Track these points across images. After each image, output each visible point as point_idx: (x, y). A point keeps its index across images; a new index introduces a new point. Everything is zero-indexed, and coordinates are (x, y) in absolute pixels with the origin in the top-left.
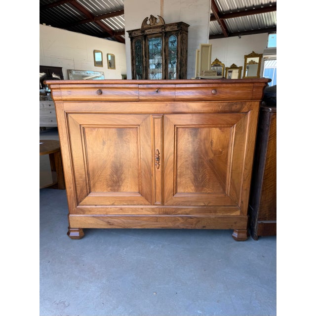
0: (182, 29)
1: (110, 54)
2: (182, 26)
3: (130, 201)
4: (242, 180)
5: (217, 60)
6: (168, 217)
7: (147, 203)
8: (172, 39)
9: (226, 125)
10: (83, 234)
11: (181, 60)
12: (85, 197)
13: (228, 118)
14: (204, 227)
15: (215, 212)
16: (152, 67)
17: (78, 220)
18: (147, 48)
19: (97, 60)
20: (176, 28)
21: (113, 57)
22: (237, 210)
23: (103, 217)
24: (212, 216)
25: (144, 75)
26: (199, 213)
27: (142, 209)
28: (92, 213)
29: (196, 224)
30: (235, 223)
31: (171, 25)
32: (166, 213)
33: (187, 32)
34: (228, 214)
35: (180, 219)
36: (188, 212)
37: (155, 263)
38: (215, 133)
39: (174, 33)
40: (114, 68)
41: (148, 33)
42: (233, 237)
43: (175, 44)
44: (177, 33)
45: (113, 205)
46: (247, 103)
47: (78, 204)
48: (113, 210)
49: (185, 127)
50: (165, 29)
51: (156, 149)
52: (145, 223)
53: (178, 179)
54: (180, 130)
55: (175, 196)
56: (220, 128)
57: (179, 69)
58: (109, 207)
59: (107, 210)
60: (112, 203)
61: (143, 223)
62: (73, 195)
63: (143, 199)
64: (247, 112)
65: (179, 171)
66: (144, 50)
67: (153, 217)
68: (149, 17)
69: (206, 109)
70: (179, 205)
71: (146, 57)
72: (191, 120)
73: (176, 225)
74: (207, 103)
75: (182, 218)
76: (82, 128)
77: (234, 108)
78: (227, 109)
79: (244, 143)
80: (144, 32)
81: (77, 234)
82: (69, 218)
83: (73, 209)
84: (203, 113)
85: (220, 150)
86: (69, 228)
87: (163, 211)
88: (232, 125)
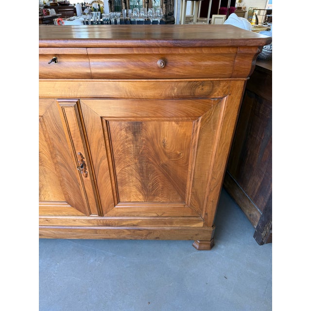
3: (57, 211)
4: (207, 190)
6: (110, 230)
7: (80, 213)
9: (186, 118)
13: (188, 106)
14: (157, 238)
15: (171, 223)
22: (199, 222)
24: (167, 228)
27: (74, 220)
29: (146, 236)
30: (196, 235)
32: (107, 225)
34: (188, 226)
35: (125, 231)
36: (134, 224)
53: (119, 187)
54: (112, 124)
55: (116, 207)
56: (177, 122)
61: (78, 235)
63: (73, 209)
65: (118, 178)
67: (90, 229)
70: (124, 216)
73: (121, 236)
75: (128, 230)
77: (198, 91)
78: (187, 93)
87: (103, 223)
88: (196, 118)
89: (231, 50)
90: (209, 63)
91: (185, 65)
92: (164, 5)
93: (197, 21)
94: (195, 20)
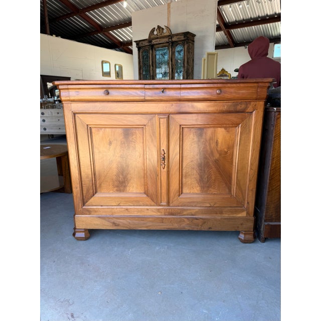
0: (188, 38)
1: (118, 65)
2: (188, 36)
3: (136, 201)
4: (248, 180)
5: (223, 70)
6: (174, 218)
7: (153, 203)
8: (179, 48)
9: (231, 125)
10: (89, 235)
11: (188, 69)
12: (92, 197)
13: (233, 118)
14: (210, 228)
15: (221, 213)
16: (159, 76)
17: (84, 221)
18: (154, 57)
19: (104, 71)
20: (182, 38)
22: (243, 211)
23: (108, 218)
24: (218, 217)
26: (205, 214)
27: (148, 209)
28: (97, 213)
29: (201, 226)
30: (242, 224)
31: (177, 35)
32: (172, 214)
33: (194, 41)
34: (235, 215)
35: (186, 220)
36: (193, 213)
37: (161, 263)
38: (221, 133)
39: (181, 42)
41: (155, 43)
42: (239, 239)
43: (182, 53)
44: (183, 43)
45: (118, 205)
46: (252, 103)
47: (84, 204)
48: (119, 211)
49: (191, 127)
50: (171, 39)
51: (162, 149)
52: (150, 224)
53: (184, 179)
54: (185, 130)
55: (180, 197)
56: (225, 128)
57: (186, 77)
58: (115, 207)
59: (113, 211)
60: (117, 203)
61: (148, 224)
62: (79, 195)
63: (148, 199)
64: (252, 112)
65: (184, 171)
66: (151, 59)
67: (158, 218)
68: (156, 28)
69: (211, 109)
70: (185, 206)
71: (152, 66)
72: (196, 120)
73: (182, 226)
74: (212, 103)
75: (188, 218)
76: (89, 128)
77: (239, 108)
78: (232, 109)
79: (249, 143)
80: (151, 42)
81: (82, 235)
82: (74, 218)
83: (79, 210)
84: (208, 113)
85: (226, 150)
86: (75, 228)
87: (169, 212)
88: (237, 125)
89: (255, 84)
90: (244, 91)
91: (231, 93)
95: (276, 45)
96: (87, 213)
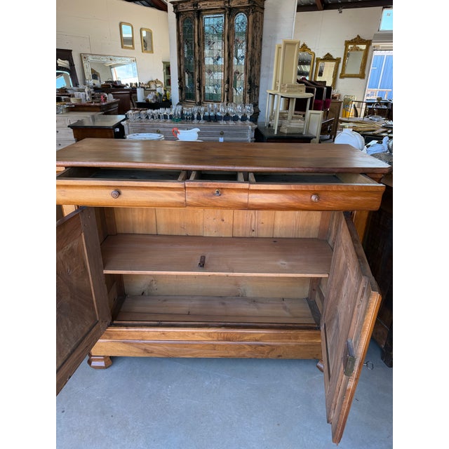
0: (255, 4)
1: (145, 29)
5: (304, 45)
6: (231, 345)
8: (240, 18)
10: (110, 363)
11: (253, 55)
14: (279, 356)
15: (296, 338)
16: (209, 62)
17: (102, 347)
18: (202, 33)
21: (150, 33)
23: (137, 343)
24: (292, 343)
25: (197, 73)
26: (276, 339)
27: (193, 333)
28: (122, 337)
29: (268, 353)
32: (228, 339)
33: (263, 9)
35: (247, 347)
36: (258, 338)
39: (243, 10)
40: (152, 51)
41: (203, 7)
42: (318, 367)
44: (246, 11)
48: (152, 335)
50: (229, 2)
52: (197, 351)
57: (249, 68)
58: (147, 330)
59: (144, 335)
61: (194, 352)
66: (196, 34)
67: (208, 344)
71: (199, 45)
73: (241, 354)
75: (249, 345)
80: (197, 5)
81: (102, 364)
86: (90, 355)
87: (224, 337)
92: (248, 95)
93: (293, 118)
94: (289, 117)
95: (386, 11)
96: (108, 337)
